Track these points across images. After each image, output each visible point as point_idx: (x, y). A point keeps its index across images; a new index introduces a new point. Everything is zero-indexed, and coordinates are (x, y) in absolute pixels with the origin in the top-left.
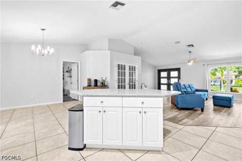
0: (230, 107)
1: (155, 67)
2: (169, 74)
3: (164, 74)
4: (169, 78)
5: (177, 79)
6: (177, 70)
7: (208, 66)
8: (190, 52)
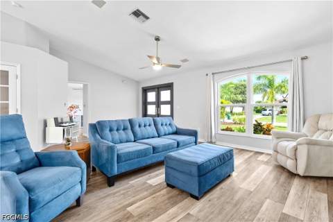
1: (138, 82)
2: (158, 96)
3: (151, 96)
5: (169, 106)
6: (169, 86)
7: (215, 75)
8: (157, 39)
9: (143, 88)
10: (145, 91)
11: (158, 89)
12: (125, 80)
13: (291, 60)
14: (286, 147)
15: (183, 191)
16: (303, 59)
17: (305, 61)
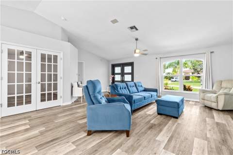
0: (177, 118)
1: (108, 61)
2: (123, 70)
3: (118, 70)
4: (123, 74)
5: (130, 76)
6: (131, 64)
7: (161, 59)
8: (137, 39)
9: (112, 65)
10: (114, 66)
11: (123, 65)
12: (103, 59)
13: (205, 53)
14: (211, 97)
15: (167, 116)
16: (212, 52)
17: (212, 54)
